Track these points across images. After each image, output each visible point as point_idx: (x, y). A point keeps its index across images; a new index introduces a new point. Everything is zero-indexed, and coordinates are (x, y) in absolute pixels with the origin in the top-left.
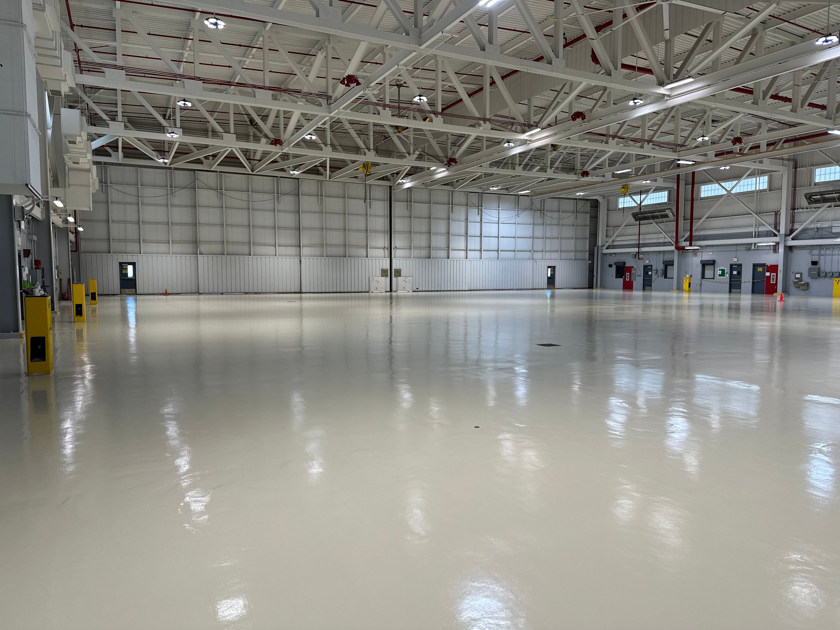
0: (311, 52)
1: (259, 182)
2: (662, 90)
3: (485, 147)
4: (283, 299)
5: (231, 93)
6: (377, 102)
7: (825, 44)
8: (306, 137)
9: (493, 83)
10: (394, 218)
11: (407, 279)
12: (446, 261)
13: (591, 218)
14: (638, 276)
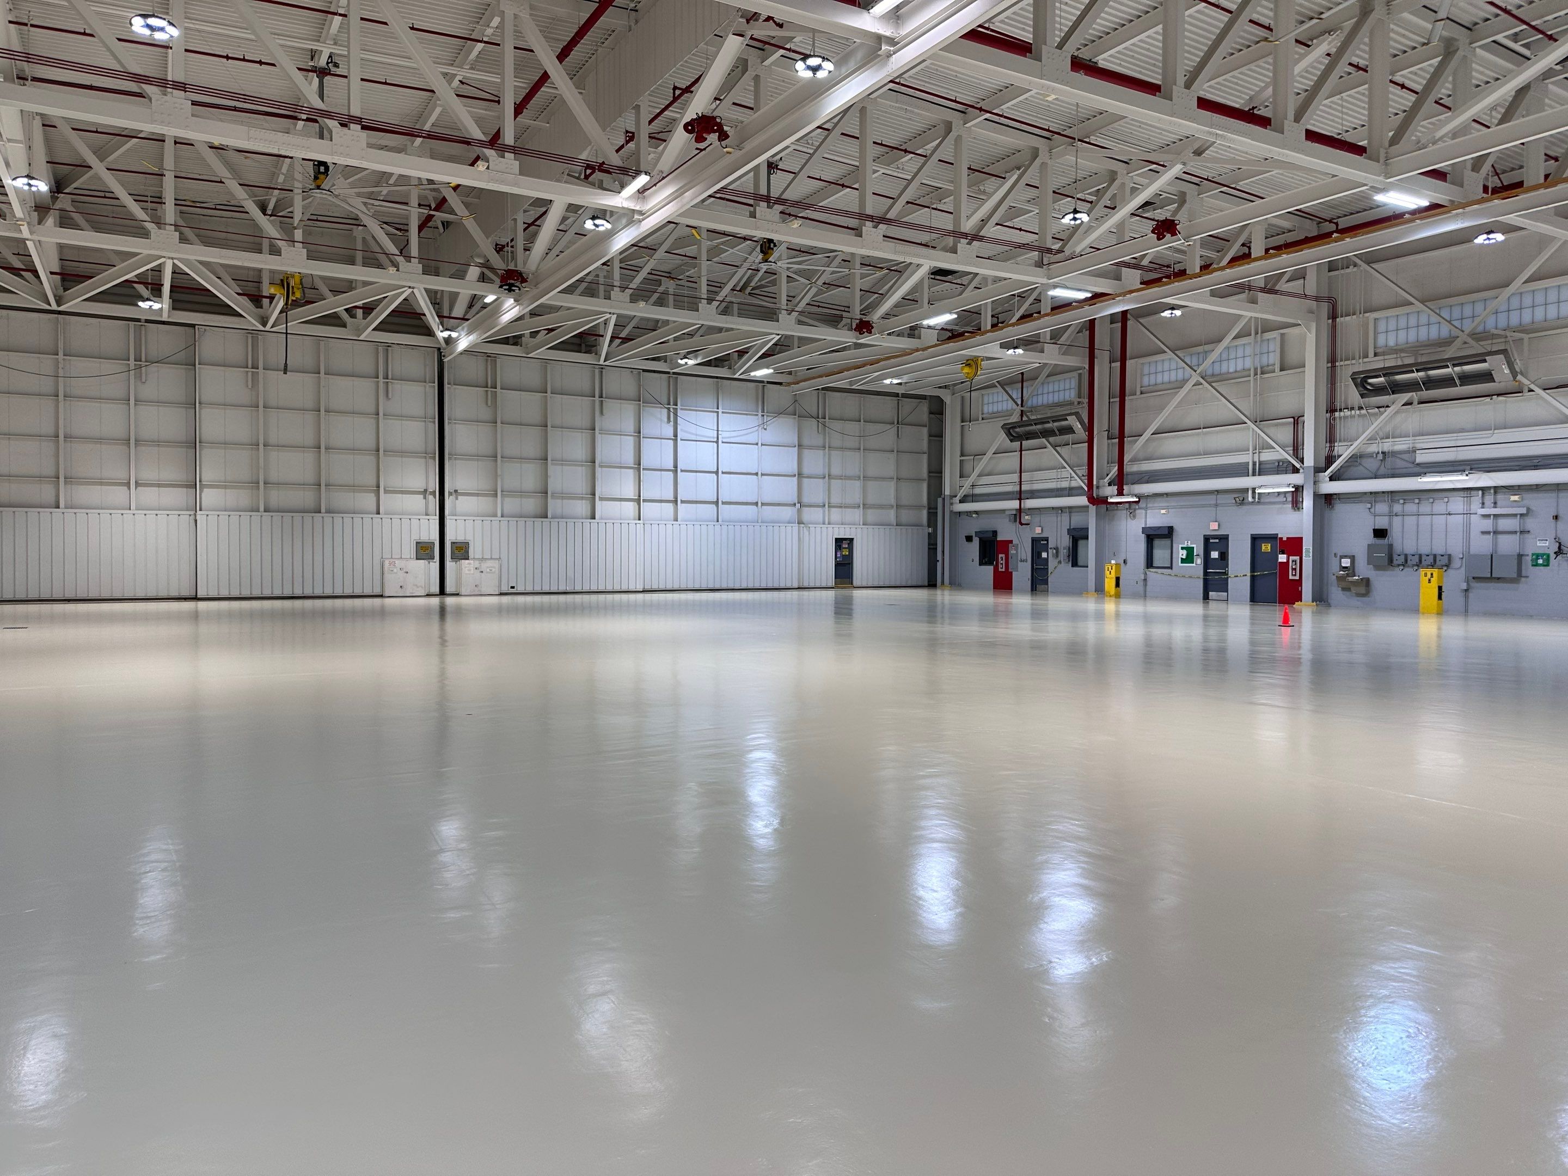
1: (85, 333)
10: (449, 423)
11: (485, 566)
12: (587, 525)
13: (930, 436)
14: (1021, 561)
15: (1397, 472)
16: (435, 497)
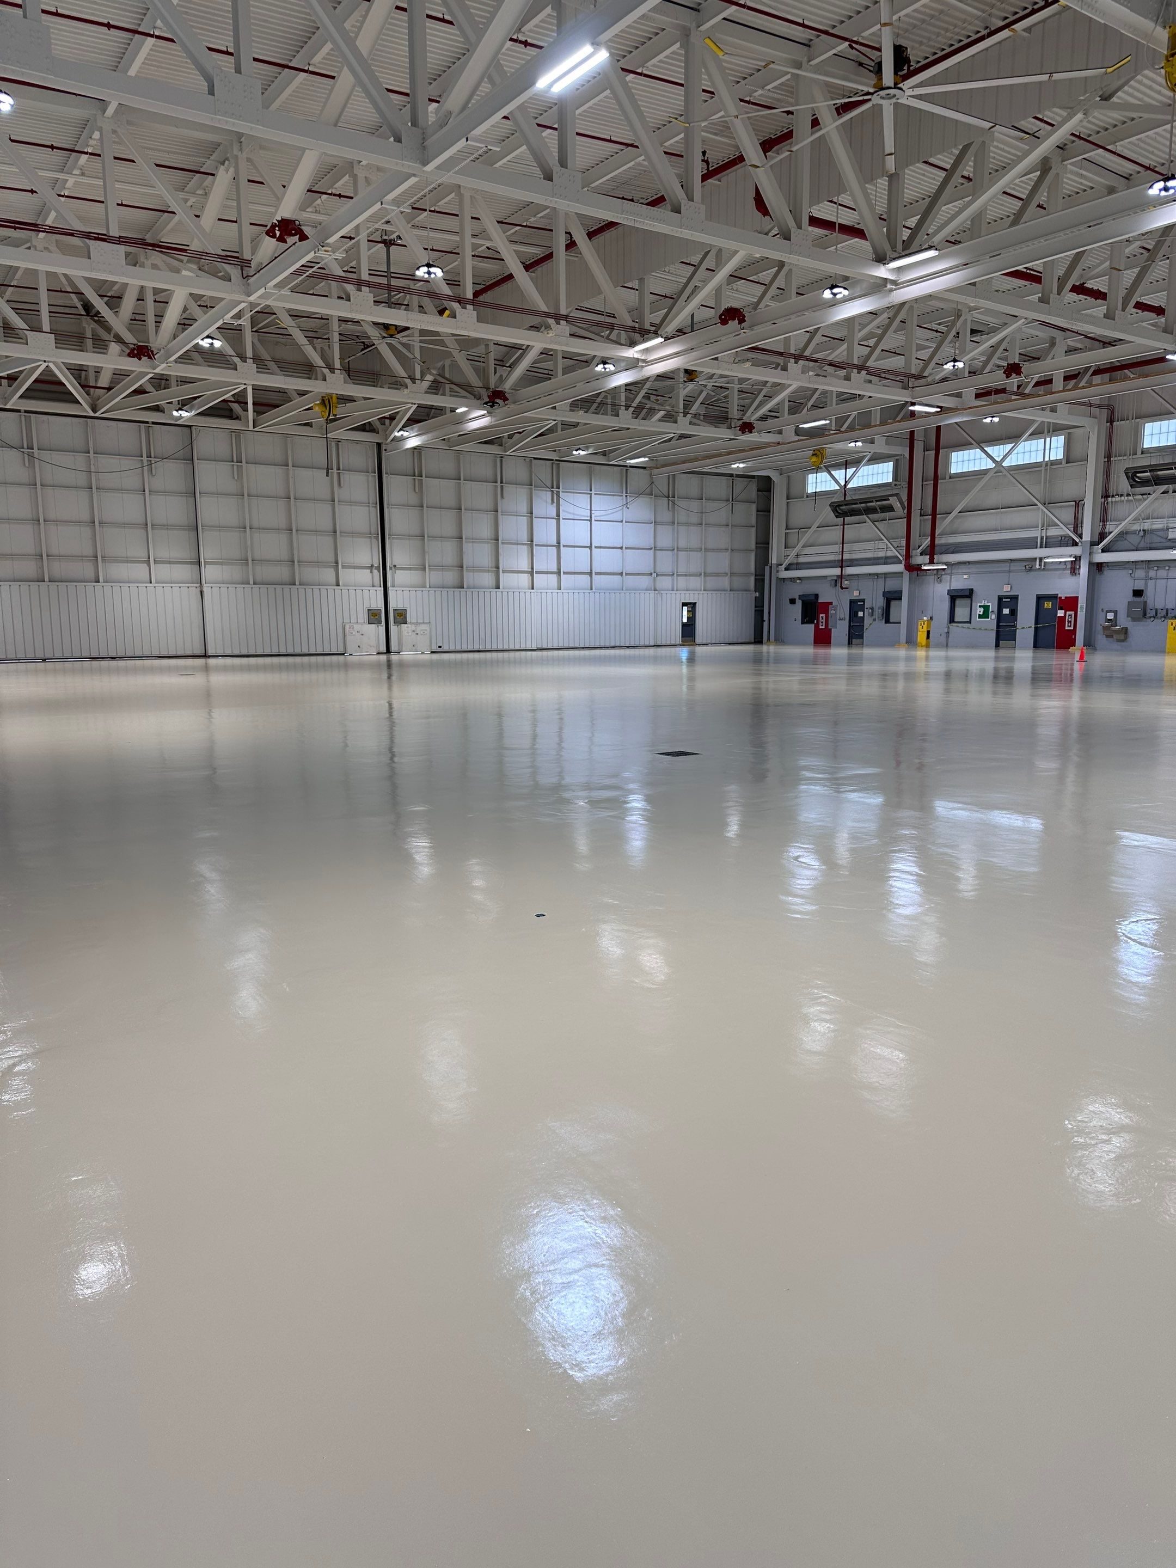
0: (205, 166)
1: (108, 434)
2: (882, 272)
3: (560, 371)
4: (169, 670)
5: (40, 247)
6: (343, 274)
7: (1163, 193)
8: (201, 343)
9: (571, 245)
10: (388, 507)
11: (420, 629)
12: (493, 594)
13: (757, 511)
14: (840, 619)
15: (1154, 545)
16: (379, 572)
